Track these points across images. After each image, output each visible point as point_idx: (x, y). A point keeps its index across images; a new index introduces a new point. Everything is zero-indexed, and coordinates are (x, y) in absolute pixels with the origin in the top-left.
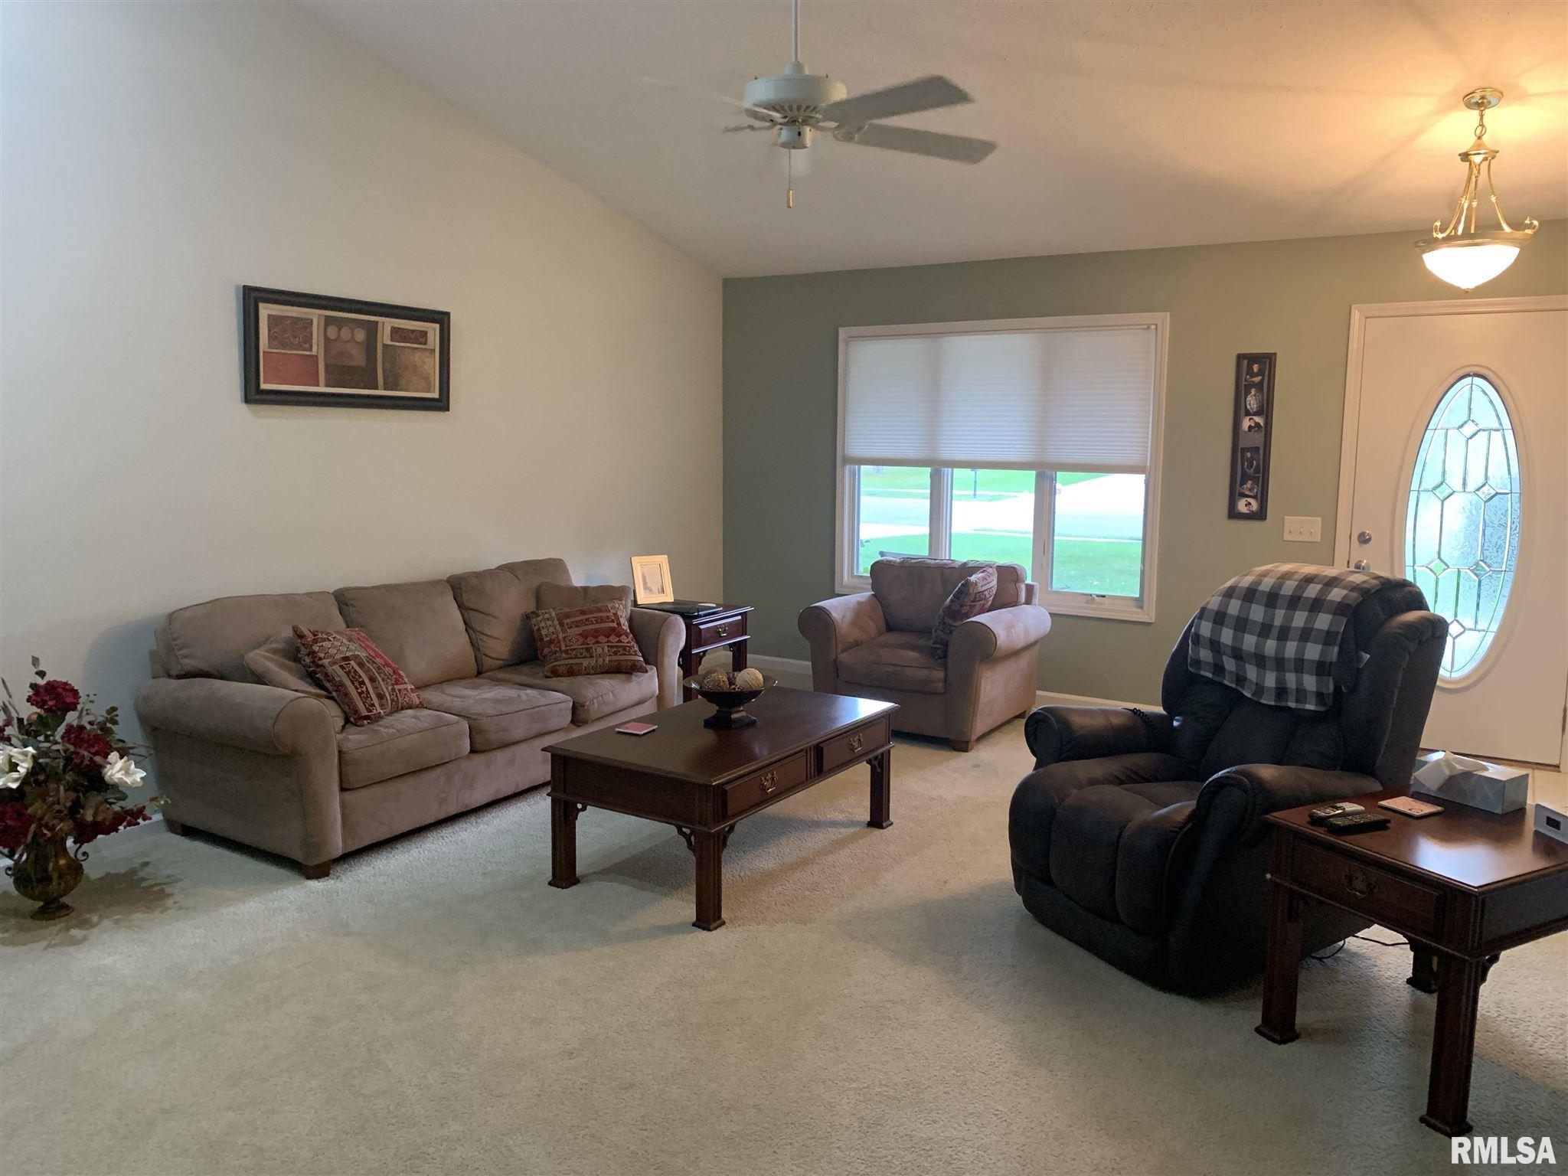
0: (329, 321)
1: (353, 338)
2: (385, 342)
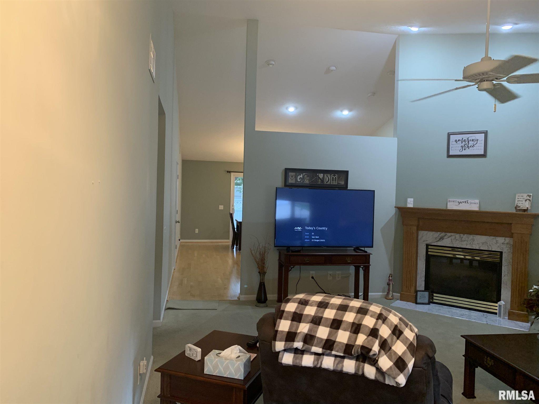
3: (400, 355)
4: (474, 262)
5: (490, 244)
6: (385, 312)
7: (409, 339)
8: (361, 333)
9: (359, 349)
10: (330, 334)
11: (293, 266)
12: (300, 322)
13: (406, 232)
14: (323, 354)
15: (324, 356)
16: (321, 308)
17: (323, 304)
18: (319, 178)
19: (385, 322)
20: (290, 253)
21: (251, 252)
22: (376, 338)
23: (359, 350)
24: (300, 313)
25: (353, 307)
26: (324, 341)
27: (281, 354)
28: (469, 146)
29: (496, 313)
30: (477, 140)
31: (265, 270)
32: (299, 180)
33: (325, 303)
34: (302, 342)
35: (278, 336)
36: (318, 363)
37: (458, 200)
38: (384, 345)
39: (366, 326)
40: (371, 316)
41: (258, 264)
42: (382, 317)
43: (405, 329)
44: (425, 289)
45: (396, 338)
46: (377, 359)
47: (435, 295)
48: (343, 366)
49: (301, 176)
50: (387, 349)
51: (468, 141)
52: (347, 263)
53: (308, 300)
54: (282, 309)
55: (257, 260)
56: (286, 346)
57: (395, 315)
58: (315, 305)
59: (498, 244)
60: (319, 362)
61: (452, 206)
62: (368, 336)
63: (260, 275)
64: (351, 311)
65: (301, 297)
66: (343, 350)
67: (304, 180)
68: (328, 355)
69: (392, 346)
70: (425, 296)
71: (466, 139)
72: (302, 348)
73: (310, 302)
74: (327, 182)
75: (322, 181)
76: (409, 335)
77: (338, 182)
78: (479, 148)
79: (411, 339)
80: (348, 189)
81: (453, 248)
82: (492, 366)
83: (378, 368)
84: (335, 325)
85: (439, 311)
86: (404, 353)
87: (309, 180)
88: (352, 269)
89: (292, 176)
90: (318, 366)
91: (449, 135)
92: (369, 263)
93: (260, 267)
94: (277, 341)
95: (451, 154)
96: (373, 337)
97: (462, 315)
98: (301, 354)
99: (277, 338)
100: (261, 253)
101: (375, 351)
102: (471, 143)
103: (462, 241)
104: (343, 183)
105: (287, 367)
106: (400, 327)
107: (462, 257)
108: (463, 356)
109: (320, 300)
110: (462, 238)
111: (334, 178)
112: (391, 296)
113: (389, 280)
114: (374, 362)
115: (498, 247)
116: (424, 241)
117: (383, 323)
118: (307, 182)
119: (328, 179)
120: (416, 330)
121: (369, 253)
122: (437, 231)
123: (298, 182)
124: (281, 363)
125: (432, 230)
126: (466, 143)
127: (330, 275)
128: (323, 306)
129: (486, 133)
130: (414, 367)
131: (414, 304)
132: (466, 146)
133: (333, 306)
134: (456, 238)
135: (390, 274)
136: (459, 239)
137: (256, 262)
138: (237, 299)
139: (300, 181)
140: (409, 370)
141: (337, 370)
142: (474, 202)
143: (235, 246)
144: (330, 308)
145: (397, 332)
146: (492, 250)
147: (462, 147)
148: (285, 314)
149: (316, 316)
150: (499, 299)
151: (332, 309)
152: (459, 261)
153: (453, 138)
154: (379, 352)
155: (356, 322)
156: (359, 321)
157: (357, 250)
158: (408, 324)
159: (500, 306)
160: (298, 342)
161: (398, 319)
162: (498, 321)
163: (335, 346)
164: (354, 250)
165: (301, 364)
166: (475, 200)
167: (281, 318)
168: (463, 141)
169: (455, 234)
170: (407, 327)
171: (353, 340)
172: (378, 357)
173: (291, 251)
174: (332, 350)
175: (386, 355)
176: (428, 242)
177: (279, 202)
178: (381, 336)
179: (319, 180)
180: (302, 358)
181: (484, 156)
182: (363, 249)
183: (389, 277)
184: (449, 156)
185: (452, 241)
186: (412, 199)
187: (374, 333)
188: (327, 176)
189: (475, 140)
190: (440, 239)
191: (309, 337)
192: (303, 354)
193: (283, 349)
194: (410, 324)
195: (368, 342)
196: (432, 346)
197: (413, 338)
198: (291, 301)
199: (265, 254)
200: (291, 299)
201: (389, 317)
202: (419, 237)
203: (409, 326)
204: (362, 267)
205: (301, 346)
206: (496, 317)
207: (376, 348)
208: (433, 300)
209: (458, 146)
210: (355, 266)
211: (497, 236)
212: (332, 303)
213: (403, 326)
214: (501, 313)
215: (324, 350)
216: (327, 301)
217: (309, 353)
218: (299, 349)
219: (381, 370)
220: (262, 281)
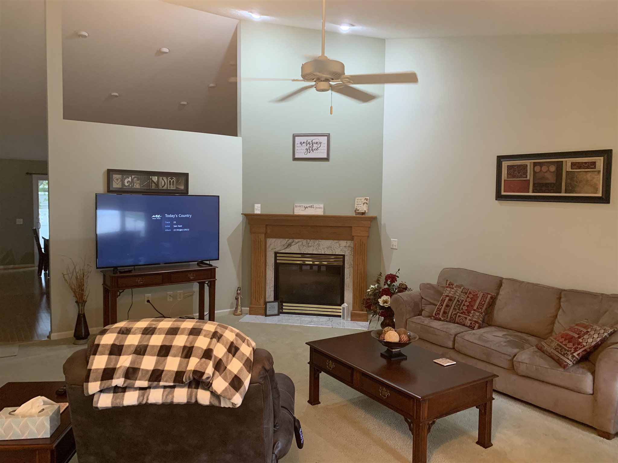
0: (535, 164)
1: (548, 170)
2: (567, 170)
3: (236, 374)
4: (314, 267)
5: (334, 248)
6: (221, 329)
7: (245, 355)
8: (194, 356)
9: (191, 374)
10: (157, 363)
11: (122, 291)
12: (120, 355)
13: (254, 241)
14: (149, 387)
15: (150, 389)
16: (147, 334)
17: (149, 331)
18: (152, 181)
19: (220, 340)
20: (118, 274)
21: (64, 277)
22: (210, 359)
23: (191, 376)
24: (120, 344)
25: (184, 329)
26: (150, 373)
27: (96, 397)
28: (314, 149)
29: (340, 316)
30: (321, 143)
31: (85, 298)
32: (127, 184)
33: (151, 329)
34: (123, 377)
35: (92, 375)
36: (143, 399)
37: (304, 205)
38: (219, 366)
39: (200, 348)
40: (205, 336)
41: (74, 292)
42: (217, 336)
43: (241, 345)
44: (274, 300)
45: (232, 356)
46: (211, 382)
47: (284, 304)
48: (173, 397)
49: (130, 179)
50: (222, 368)
51: (312, 143)
52: (190, 281)
53: (130, 328)
54: (96, 342)
55: (73, 288)
56: (103, 386)
57: (232, 331)
58: (140, 332)
59: (341, 248)
60: (145, 397)
61: (299, 211)
62: (201, 359)
63: (78, 305)
64: (182, 334)
65: (122, 326)
66: (173, 379)
67: (133, 185)
68: (155, 387)
69: (227, 366)
70: (275, 307)
71: (310, 141)
72: (123, 385)
73: (132, 330)
74: (162, 187)
75: (157, 185)
76: (246, 350)
77: (177, 187)
78: (323, 151)
79: (248, 355)
80: (189, 194)
81: (303, 255)
82: (333, 368)
83: (212, 392)
84: (164, 352)
85: (289, 320)
86: (240, 371)
87: (140, 184)
88: (196, 286)
89: (117, 180)
90: (144, 402)
91: (294, 136)
92: (215, 277)
93: (77, 296)
94: (91, 382)
95: (296, 157)
96: (206, 358)
97: (310, 322)
98: (122, 392)
99: (90, 379)
100: (79, 277)
101: (208, 374)
102: (315, 146)
103: (308, 247)
104: (182, 187)
105: (106, 411)
106: (236, 344)
107: (311, 263)
108: (308, 363)
109: (145, 327)
110: (308, 244)
111: (172, 181)
112: (240, 311)
113: (237, 294)
114: (207, 386)
115: (341, 250)
116: (272, 249)
117: (218, 341)
118: (137, 186)
119: (164, 184)
120: (254, 344)
121: (214, 266)
122: (284, 238)
123: (126, 186)
124: (97, 408)
125: (280, 238)
126: (310, 146)
127: (170, 296)
128: (149, 332)
129: (328, 136)
130: (251, 383)
131: (264, 317)
132: (310, 148)
133: (161, 331)
134: (303, 244)
135: (238, 288)
136: (306, 245)
137: (72, 289)
138: (47, 339)
139: (129, 185)
140: (245, 388)
141: (167, 402)
142: (319, 206)
143: (43, 272)
144: (158, 333)
145: (233, 349)
146: (336, 254)
147: (307, 150)
148: (100, 349)
149: (140, 345)
150: (342, 302)
151: (160, 334)
152: (308, 267)
153: (298, 140)
154: (214, 374)
155: (188, 345)
156: (191, 343)
157: (200, 264)
158: (245, 339)
159: (344, 308)
160: (118, 378)
161: (235, 335)
162: (342, 324)
163: (163, 375)
164: (198, 264)
165: (123, 404)
166: (320, 205)
167: (95, 354)
168: (307, 143)
169: (302, 240)
170: (243, 342)
171: (184, 365)
172: (212, 379)
173: (119, 272)
174: (160, 381)
175: (221, 377)
176: (276, 250)
177: (101, 213)
178: (215, 355)
179: (153, 184)
180: (123, 396)
181: (327, 159)
182: (208, 262)
183: (237, 291)
184: (295, 159)
185: (299, 247)
186: (259, 205)
187: (208, 354)
188: (162, 179)
189: (318, 143)
190: (288, 246)
191: (131, 370)
192: (124, 392)
193: (99, 390)
194: (247, 338)
195: (201, 365)
196: (269, 358)
197: (250, 353)
198: (108, 332)
199: (84, 279)
200: (109, 329)
201: (224, 335)
202: (268, 245)
203: (246, 341)
204: (207, 282)
205: (122, 382)
206: (340, 320)
207: (209, 370)
208: (282, 311)
209: (302, 148)
210: (199, 283)
211: (340, 240)
212: (160, 327)
213: (240, 341)
214: (344, 315)
215: (150, 383)
216: (154, 326)
217: (132, 390)
218: (120, 387)
219: (216, 393)
220: (80, 312)
